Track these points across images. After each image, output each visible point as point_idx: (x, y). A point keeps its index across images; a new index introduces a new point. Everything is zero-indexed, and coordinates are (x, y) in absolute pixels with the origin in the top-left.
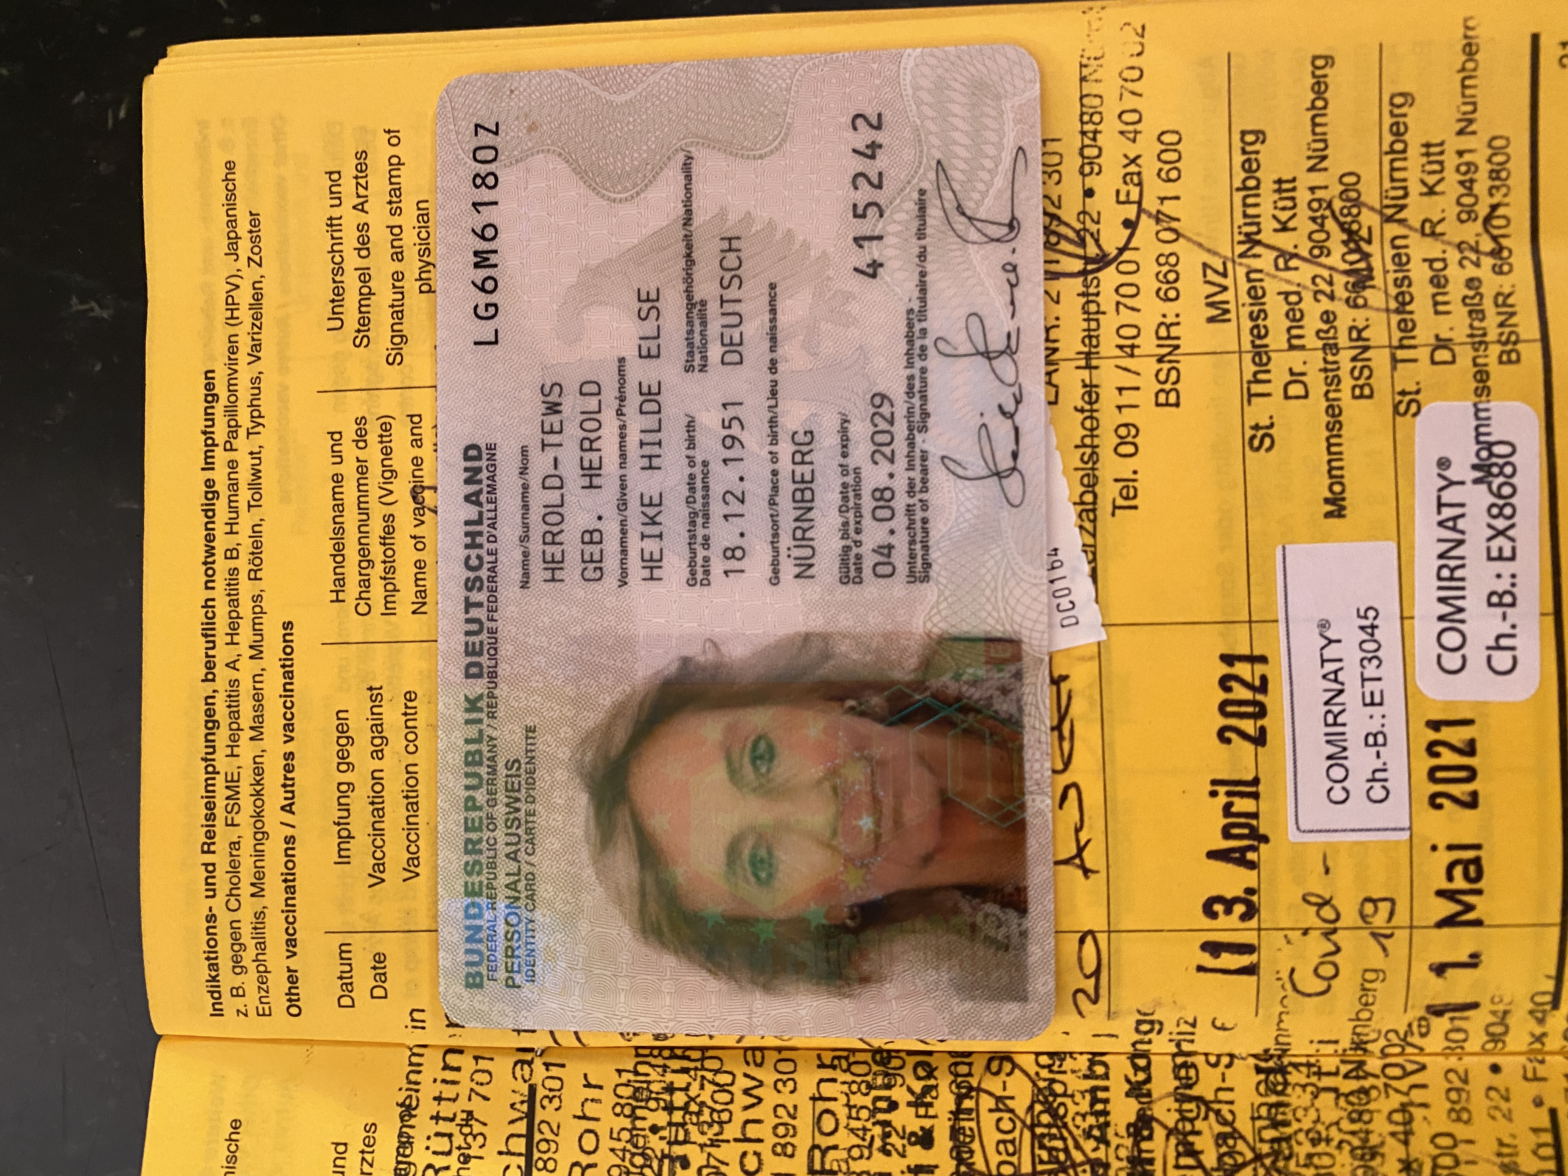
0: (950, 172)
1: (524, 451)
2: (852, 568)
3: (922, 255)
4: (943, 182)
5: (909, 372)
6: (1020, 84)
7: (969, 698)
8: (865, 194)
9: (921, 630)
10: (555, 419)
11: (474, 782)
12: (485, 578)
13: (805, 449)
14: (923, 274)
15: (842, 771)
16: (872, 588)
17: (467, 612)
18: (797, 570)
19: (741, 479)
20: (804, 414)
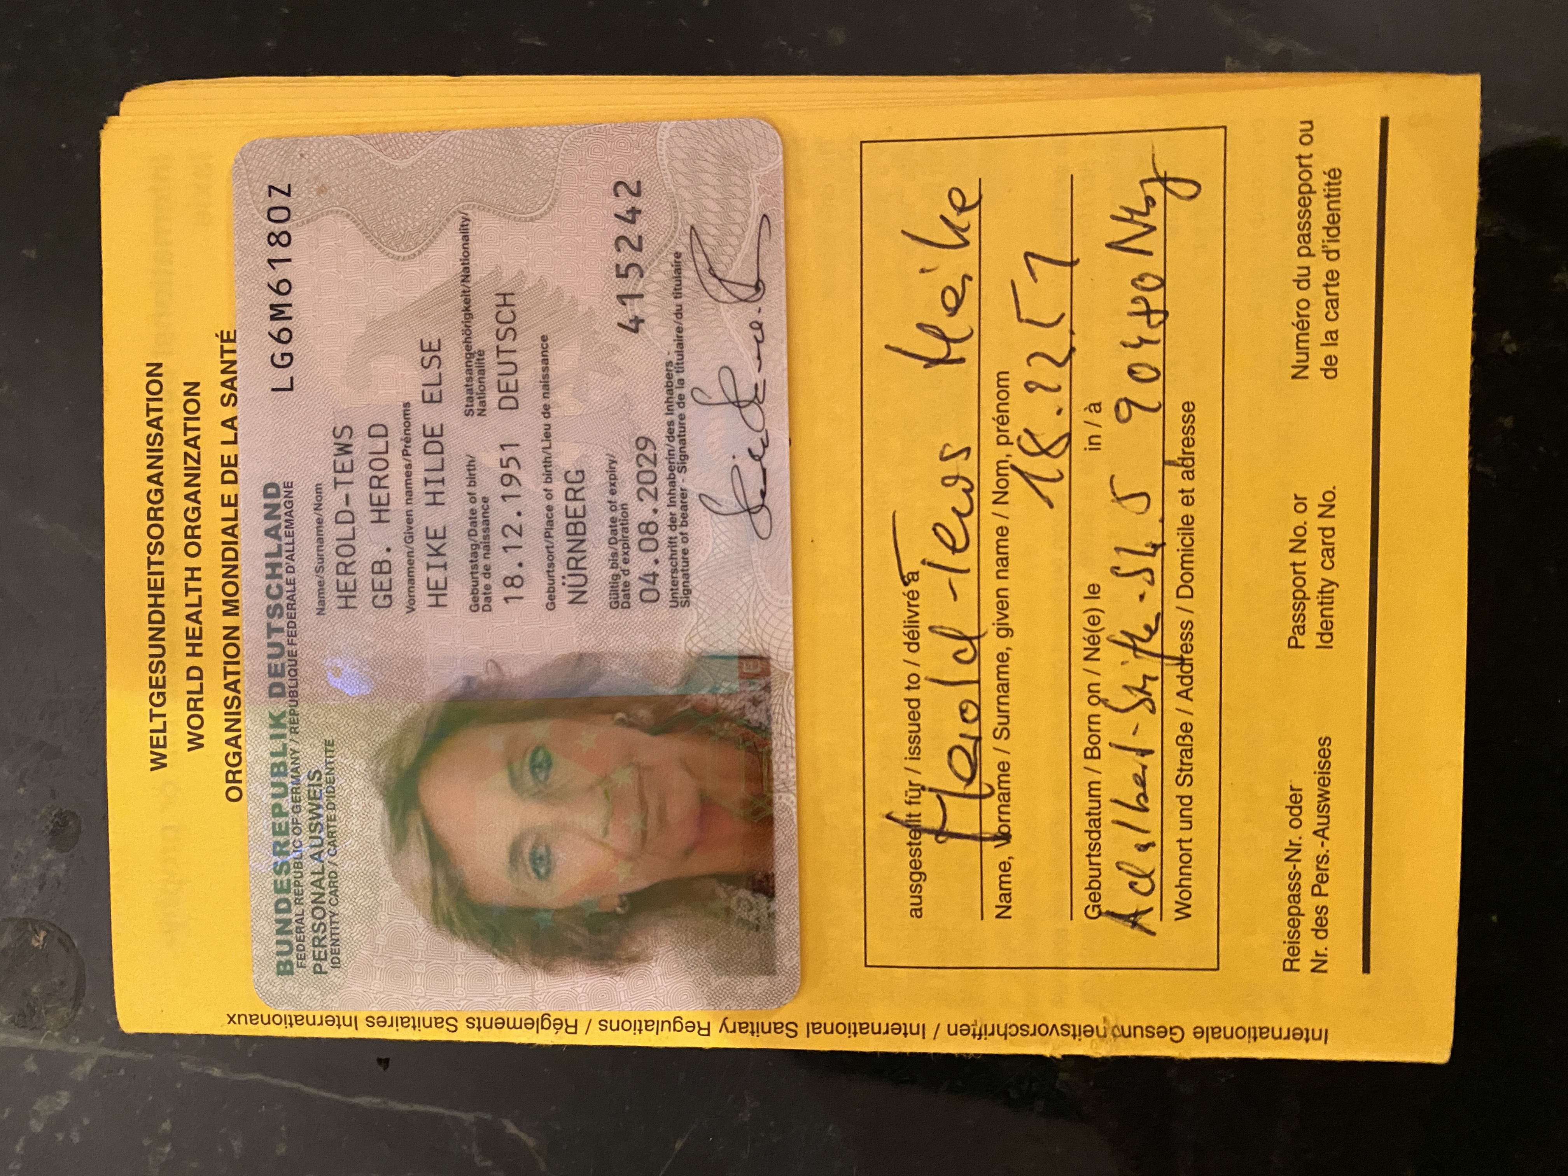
0: (702, 237)
1: (318, 489)
2: (621, 594)
3: (679, 313)
4: (697, 246)
5: (669, 418)
6: (764, 156)
7: (725, 709)
8: (627, 256)
9: (682, 650)
10: (346, 459)
11: (280, 790)
12: (284, 606)
13: (577, 486)
14: (680, 330)
15: (613, 777)
16: (639, 612)
17: (269, 637)
18: (572, 596)
19: (519, 514)
20: (576, 454)
